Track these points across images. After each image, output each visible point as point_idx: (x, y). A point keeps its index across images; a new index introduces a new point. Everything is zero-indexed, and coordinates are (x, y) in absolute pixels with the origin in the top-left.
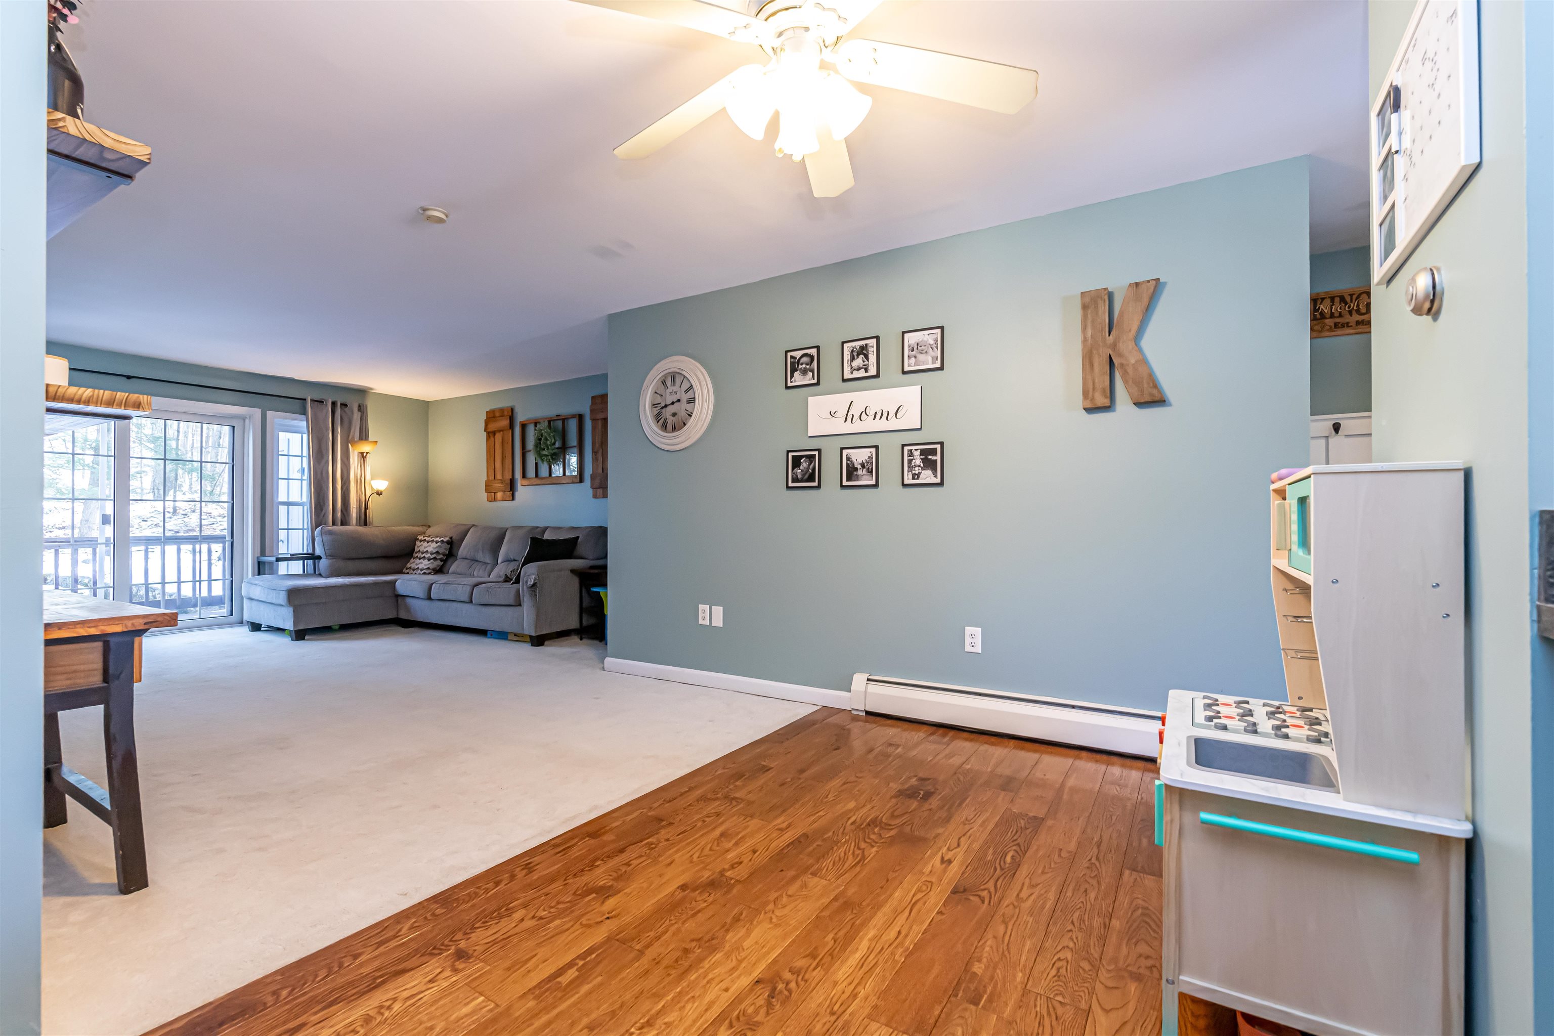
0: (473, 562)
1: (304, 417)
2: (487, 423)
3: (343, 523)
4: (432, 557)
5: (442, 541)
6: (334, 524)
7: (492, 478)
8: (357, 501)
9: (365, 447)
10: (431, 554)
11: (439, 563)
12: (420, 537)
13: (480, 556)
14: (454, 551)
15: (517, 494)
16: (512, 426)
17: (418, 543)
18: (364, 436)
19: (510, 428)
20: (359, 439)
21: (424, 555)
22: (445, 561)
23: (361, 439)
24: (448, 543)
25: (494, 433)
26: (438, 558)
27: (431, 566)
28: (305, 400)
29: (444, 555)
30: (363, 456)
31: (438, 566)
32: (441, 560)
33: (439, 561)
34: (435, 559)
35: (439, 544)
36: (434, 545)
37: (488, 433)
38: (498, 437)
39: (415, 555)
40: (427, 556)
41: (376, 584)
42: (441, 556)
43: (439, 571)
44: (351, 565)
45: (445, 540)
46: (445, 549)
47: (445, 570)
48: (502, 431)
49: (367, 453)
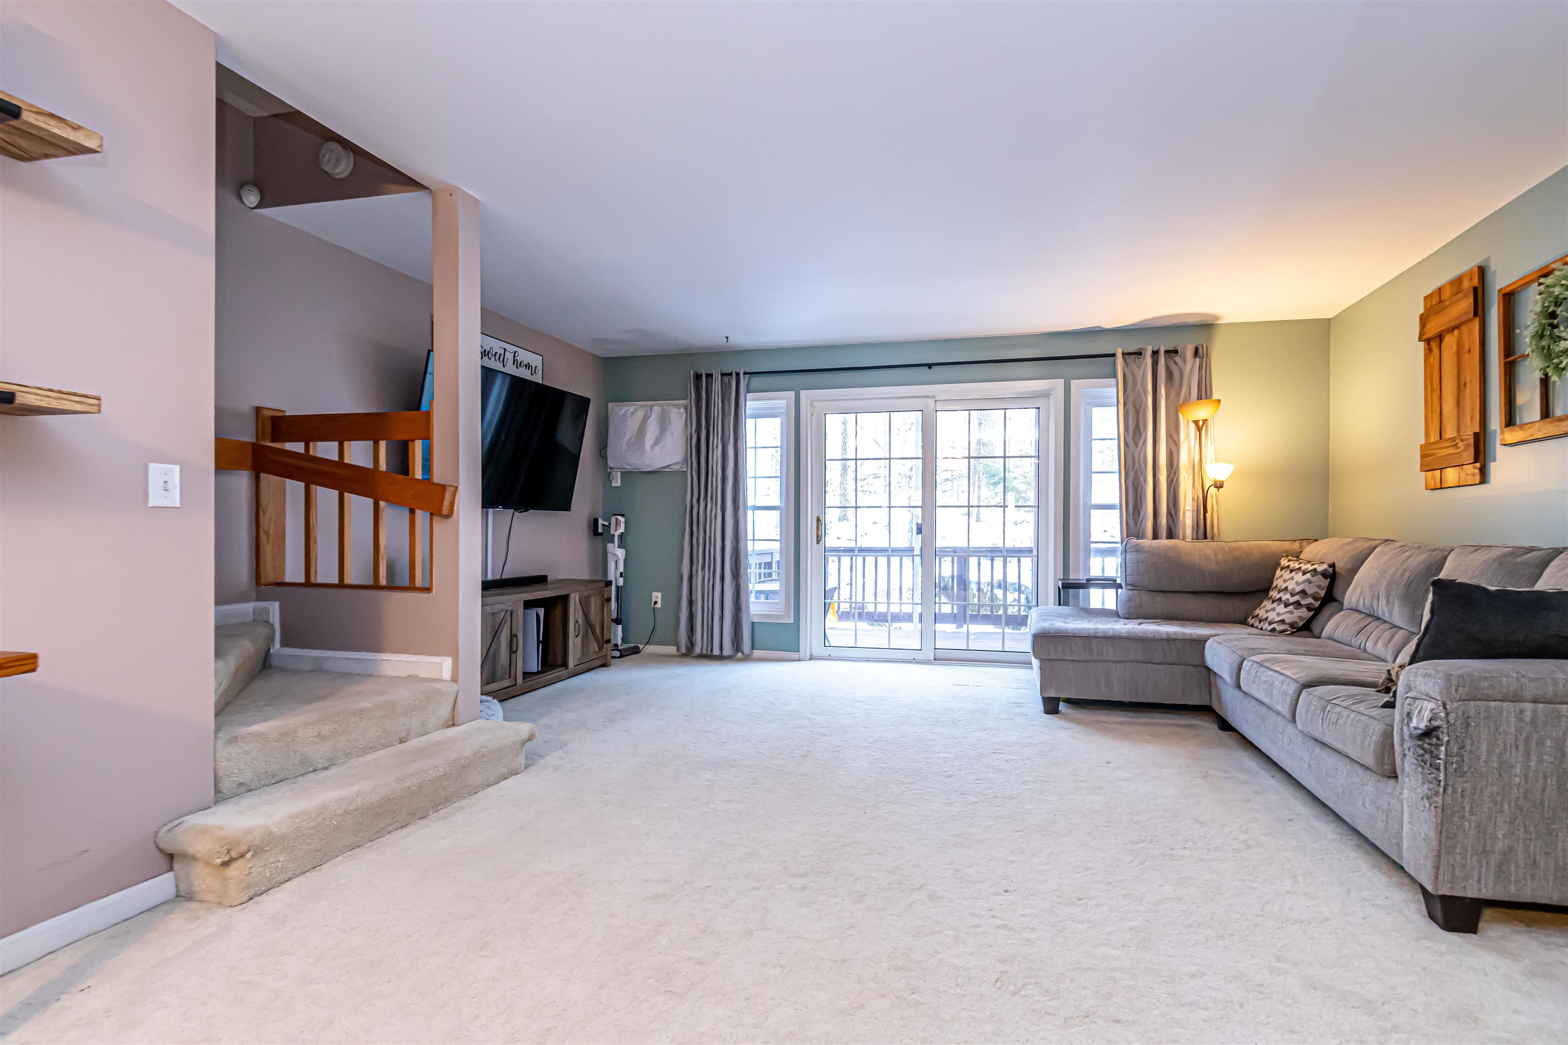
0: (1370, 619)
1: (1113, 381)
2: (1424, 320)
3: (1171, 535)
4: (1292, 600)
5: (1315, 570)
6: (1155, 536)
7: (1434, 437)
8: (1193, 499)
9: (1201, 411)
10: (1292, 595)
11: (1305, 614)
12: (1284, 562)
13: (1382, 609)
14: (1337, 593)
15: (1495, 469)
16: (1479, 309)
17: (1278, 573)
18: (1204, 393)
19: (1476, 314)
20: (1198, 399)
21: (1281, 594)
22: (1317, 611)
23: (1200, 398)
24: (1324, 574)
25: (1440, 337)
26: (1303, 602)
27: (1289, 618)
28: (1113, 355)
29: (1315, 599)
30: (1200, 426)
31: (1300, 618)
32: (1309, 608)
33: (1304, 609)
34: (1298, 604)
35: (1308, 576)
36: (1299, 577)
37: (1428, 341)
38: (1450, 341)
39: (1274, 594)
40: (1286, 597)
41: (1169, 640)
42: (1309, 600)
43: (1305, 629)
44: (1162, 603)
45: (1320, 568)
46: (1319, 586)
47: (1315, 627)
48: (1457, 327)
49: (1205, 421)
